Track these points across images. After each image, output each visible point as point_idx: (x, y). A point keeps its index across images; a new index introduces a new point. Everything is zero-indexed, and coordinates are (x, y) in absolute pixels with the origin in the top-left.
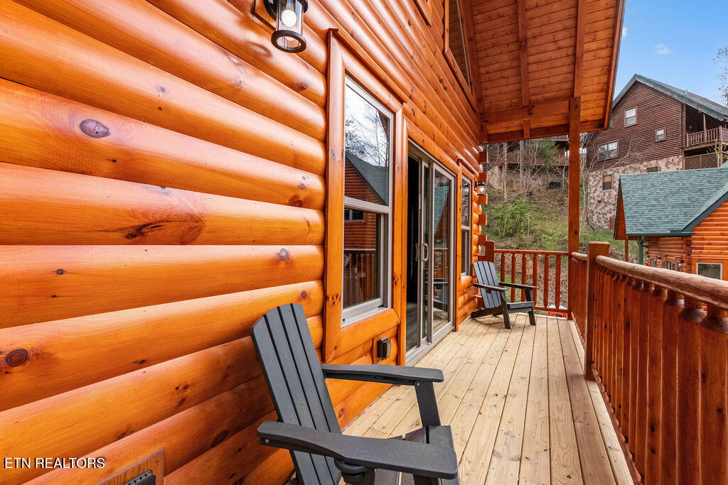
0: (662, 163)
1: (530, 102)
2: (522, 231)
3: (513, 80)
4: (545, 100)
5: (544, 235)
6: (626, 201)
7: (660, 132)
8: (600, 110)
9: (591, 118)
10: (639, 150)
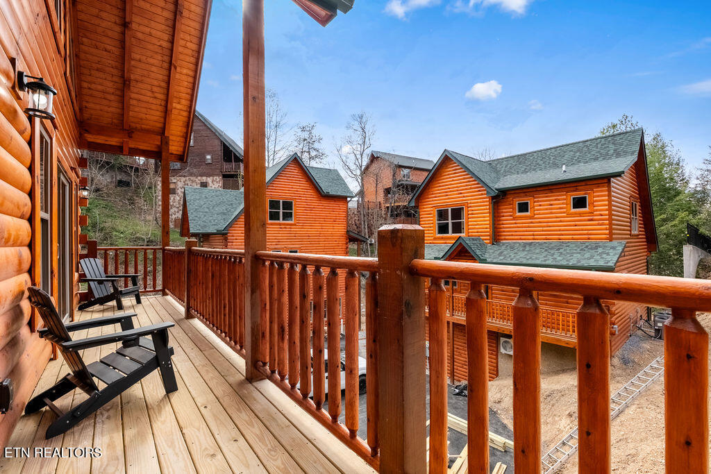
0: (209, 180)
1: (130, 126)
2: (90, 228)
3: (115, 104)
4: (142, 130)
5: (114, 233)
6: (189, 207)
7: (209, 157)
8: (181, 149)
9: (175, 153)
10: (195, 167)
